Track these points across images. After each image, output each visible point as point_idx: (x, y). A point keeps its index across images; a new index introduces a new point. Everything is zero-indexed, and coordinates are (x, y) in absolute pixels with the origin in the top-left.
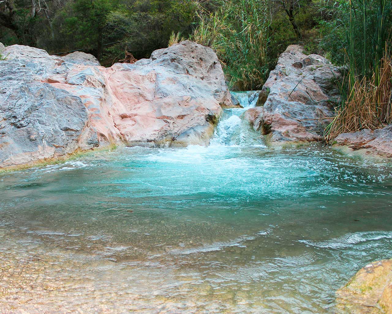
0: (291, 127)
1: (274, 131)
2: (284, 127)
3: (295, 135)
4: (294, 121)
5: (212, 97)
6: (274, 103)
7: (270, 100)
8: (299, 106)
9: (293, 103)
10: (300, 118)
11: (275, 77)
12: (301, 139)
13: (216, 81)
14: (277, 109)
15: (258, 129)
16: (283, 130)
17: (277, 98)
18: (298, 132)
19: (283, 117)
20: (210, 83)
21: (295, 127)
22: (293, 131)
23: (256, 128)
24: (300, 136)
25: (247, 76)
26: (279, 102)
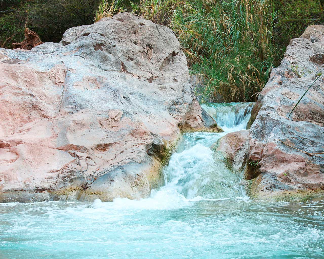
0: (295, 166)
1: (265, 172)
2: (282, 165)
3: (300, 179)
4: (301, 155)
5: (166, 113)
6: (268, 123)
7: (262, 119)
8: (310, 129)
9: (300, 124)
10: (310, 149)
11: (279, 78)
12: (311, 187)
13: (174, 85)
14: (272, 135)
15: (241, 169)
16: (280, 170)
17: (274, 115)
18: (306, 174)
19: (282, 148)
20: (163, 89)
21: (301, 165)
22: (297, 172)
23: (236, 167)
24: (310, 180)
25: (236, 77)
26: (276, 122)
